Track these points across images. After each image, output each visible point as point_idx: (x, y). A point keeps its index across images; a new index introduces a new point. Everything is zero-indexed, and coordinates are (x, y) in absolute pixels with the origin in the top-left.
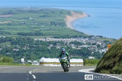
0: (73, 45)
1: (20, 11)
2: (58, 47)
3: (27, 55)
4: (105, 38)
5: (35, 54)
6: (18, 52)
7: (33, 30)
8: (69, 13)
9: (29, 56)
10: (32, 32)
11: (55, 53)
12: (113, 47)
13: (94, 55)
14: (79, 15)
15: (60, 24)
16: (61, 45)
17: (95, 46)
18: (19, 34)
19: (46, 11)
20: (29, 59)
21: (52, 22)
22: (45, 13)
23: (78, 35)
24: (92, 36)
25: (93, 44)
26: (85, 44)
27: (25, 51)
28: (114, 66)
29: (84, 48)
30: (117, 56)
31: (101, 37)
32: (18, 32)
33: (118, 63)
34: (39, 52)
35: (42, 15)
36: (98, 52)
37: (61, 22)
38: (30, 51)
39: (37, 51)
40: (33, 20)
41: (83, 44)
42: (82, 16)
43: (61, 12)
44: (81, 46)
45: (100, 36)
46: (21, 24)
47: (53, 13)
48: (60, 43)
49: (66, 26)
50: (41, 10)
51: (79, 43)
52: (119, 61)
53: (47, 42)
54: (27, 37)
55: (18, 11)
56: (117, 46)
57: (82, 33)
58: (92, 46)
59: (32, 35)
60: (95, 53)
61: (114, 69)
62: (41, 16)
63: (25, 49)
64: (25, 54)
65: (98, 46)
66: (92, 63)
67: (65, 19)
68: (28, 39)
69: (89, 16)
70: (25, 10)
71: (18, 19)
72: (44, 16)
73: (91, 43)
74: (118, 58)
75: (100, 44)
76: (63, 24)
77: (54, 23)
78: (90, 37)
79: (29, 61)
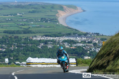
0: (66, 44)
1: (7, 6)
2: (50, 46)
3: (15, 56)
4: (102, 35)
5: (24, 54)
6: (5, 52)
7: (21, 28)
8: (61, 8)
9: (17, 56)
10: (20, 29)
11: (47, 53)
12: (107, 44)
13: (90, 55)
14: (72, 10)
15: (51, 20)
16: (53, 44)
17: (92, 44)
18: (5, 32)
19: (36, 6)
20: (17, 60)
21: (42, 19)
22: (34, 8)
23: (72, 32)
24: (87, 33)
25: (89, 43)
26: (80, 43)
27: (12, 51)
28: (108, 65)
29: (79, 47)
30: (111, 54)
31: (98, 34)
32: (4, 30)
33: (112, 62)
34: (28, 52)
35: (31, 10)
36: (95, 51)
37: (52, 18)
38: (18, 51)
39: (26, 51)
40: (21, 16)
41: (78, 43)
42: (76, 11)
43: (53, 7)
44: (75, 45)
45: (96, 34)
46: (7, 21)
47: (43, 8)
48: (51, 41)
49: (58, 22)
50: (30, 5)
51: (72, 41)
52: (114, 59)
53: (37, 41)
54: (15, 35)
55: (4, 6)
56: (112, 42)
57: (76, 30)
58: (88, 44)
59: (20, 33)
60: (92, 52)
61: (107, 68)
62: (30, 12)
63: (12, 48)
64: (12, 54)
65: (95, 44)
66: (86, 62)
67: (57, 15)
68: (16, 37)
69: (84, 11)
70: (12, 6)
71: (4, 15)
72: (33, 12)
73: (87, 41)
74: (112, 56)
75: (97, 42)
76: (55, 20)
77: (45, 19)
78: (85, 35)
79: (17, 62)
